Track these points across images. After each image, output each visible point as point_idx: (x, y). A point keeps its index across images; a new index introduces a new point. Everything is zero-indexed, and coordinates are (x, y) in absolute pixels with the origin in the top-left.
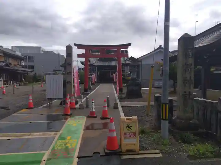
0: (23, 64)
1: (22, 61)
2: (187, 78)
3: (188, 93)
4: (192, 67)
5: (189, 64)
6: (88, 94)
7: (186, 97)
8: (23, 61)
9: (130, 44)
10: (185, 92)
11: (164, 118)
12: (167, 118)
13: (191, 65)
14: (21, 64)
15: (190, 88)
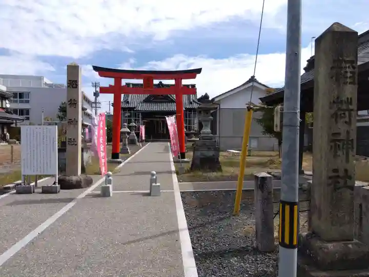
0: (8, 106)
1: (5, 100)
2: (339, 134)
3: (341, 174)
4: (351, 107)
5: (344, 99)
6: (120, 163)
7: (339, 182)
8: (7, 102)
9: (199, 71)
10: (336, 171)
11: (287, 241)
12: (295, 243)
13: (349, 102)
14: (4, 106)
15: (347, 160)
